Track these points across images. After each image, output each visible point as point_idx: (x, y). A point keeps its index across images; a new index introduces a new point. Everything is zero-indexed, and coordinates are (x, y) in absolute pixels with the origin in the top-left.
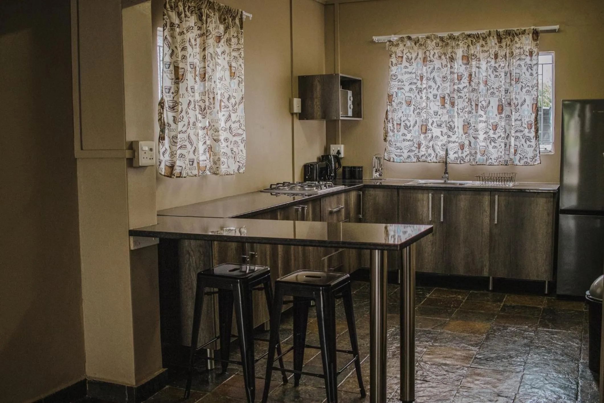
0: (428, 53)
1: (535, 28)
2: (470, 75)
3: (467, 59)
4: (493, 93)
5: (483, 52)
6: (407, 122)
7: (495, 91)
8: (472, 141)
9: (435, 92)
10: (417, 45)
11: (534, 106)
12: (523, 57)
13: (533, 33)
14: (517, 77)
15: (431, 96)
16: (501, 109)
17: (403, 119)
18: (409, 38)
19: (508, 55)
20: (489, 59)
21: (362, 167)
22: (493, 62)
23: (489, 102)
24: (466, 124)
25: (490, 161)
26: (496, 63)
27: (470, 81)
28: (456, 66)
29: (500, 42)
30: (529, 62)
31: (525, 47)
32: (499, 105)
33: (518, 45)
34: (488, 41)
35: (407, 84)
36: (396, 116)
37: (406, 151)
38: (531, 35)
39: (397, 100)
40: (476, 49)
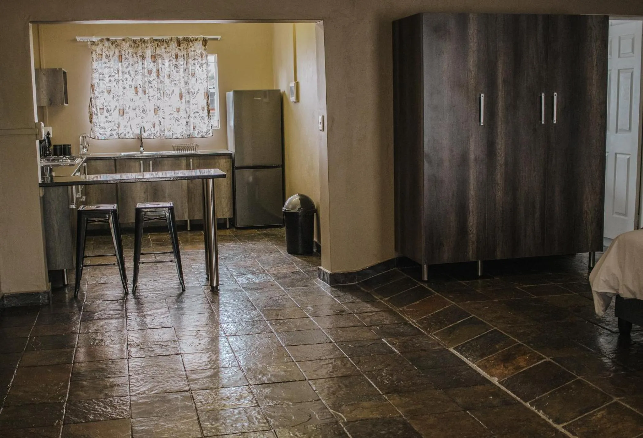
0: (123, 52)
1: (204, 37)
2: (158, 70)
3: (154, 58)
4: (175, 84)
5: (166, 52)
6: (108, 107)
7: (177, 82)
8: (162, 120)
9: (130, 83)
10: (114, 45)
11: (205, 94)
12: (196, 57)
13: (203, 40)
14: (193, 73)
15: (127, 86)
16: (181, 97)
17: (105, 104)
18: (108, 40)
19: (185, 56)
20: (171, 58)
21: (70, 145)
22: (174, 61)
23: (173, 91)
24: (156, 107)
25: (176, 135)
26: (176, 61)
27: (158, 76)
28: (146, 63)
29: (179, 46)
30: (200, 62)
31: (197, 51)
32: (180, 93)
33: (192, 49)
34: (171, 45)
35: (107, 76)
36: (99, 103)
37: (108, 130)
38: (201, 42)
39: (99, 89)
40: (161, 50)
